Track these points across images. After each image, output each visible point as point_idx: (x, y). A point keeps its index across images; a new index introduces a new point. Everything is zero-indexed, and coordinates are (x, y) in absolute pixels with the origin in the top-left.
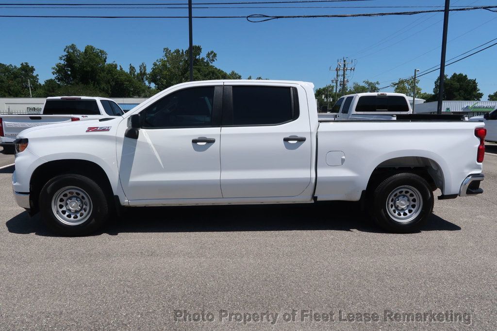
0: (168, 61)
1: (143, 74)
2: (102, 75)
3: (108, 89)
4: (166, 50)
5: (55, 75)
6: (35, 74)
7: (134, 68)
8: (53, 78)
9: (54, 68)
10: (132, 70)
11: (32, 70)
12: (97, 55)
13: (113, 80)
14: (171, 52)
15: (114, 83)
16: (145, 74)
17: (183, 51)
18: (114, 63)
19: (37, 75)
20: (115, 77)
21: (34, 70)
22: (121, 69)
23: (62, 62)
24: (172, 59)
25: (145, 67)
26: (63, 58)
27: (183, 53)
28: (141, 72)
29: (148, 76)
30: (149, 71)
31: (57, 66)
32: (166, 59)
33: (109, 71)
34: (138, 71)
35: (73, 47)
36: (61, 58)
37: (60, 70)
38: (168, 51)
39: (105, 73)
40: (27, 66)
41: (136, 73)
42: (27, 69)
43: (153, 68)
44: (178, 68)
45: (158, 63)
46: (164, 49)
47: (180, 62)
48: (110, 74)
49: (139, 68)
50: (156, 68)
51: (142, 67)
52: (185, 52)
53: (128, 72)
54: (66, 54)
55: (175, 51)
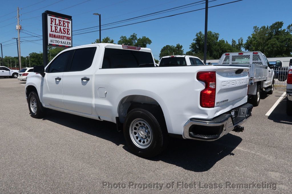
0: (256, 35)
1: (240, 45)
2: (214, 47)
3: (217, 54)
4: (255, 27)
5: (191, 49)
6: (182, 49)
7: (235, 41)
9: (190, 46)
10: (234, 43)
11: (181, 47)
12: (213, 36)
13: (221, 50)
14: (259, 28)
16: (242, 44)
17: (268, 26)
18: (223, 40)
19: (183, 50)
20: (222, 47)
22: (227, 42)
23: (195, 42)
24: (259, 33)
25: (242, 40)
26: (195, 40)
27: (268, 28)
28: (239, 43)
29: (244, 45)
30: (244, 42)
31: (192, 44)
32: (255, 33)
33: (219, 44)
34: (237, 43)
35: (200, 33)
37: (193, 46)
38: (257, 28)
39: (216, 46)
40: (179, 45)
41: (236, 44)
42: (179, 47)
43: (247, 40)
44: (263, 39)
45: (251, 37)
46: (254, 27)
47: (265, 35)
48: (219, 46)
49: (238, 41)
50: (249, 40)
51: (240, 40)
52: (270, 27)
53: (231, 44)
54: (197, 37)
55: (262, 28)
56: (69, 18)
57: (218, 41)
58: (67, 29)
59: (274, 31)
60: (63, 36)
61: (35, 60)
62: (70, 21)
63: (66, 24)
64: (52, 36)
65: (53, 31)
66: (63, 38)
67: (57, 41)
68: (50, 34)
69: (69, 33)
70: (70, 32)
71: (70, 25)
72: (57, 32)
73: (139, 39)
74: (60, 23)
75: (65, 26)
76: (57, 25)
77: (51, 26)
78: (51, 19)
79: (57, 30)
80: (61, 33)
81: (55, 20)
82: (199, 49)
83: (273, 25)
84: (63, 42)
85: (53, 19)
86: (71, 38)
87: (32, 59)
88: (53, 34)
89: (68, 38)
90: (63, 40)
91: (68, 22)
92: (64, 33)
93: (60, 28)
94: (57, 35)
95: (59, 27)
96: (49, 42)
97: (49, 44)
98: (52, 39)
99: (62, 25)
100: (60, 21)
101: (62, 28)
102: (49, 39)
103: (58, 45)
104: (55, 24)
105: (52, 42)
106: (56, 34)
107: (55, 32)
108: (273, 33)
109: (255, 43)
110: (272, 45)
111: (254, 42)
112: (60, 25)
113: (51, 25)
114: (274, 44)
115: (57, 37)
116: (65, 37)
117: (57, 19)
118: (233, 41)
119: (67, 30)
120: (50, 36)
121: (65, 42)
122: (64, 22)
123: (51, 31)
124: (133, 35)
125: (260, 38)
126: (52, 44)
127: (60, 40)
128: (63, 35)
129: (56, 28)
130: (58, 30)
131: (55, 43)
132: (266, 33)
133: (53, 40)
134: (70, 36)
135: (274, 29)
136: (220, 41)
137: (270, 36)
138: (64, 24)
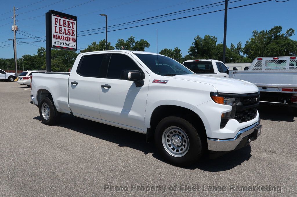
0: (255, 39)
1: (239, 49)
2: (213, 51)
3: (216, 58)
4: (255, 32)
5: (189, 53)
6: (180, 53)
7: (233, 45)
8: (189, 54)
9: (189, 49)
10: (232, 47)
11: (180, 50)
12: (212, 40)
13: (219, 54)
14: (258, 33)
15: (220, 55)
16: (240, 48)
17: (267, 31)
18: (221, 44)
19: (182, 53)
20: (221, 51)
21: (180, 51)
23: (193, 45)
24: (259, 37)
25: (240, 45)
26: (194, 43)
27: (267, 32)
28: (238, 47)
29: (242, 50)
30: (243, 46)
32: (254, 38)
33: (217, 48)
34: (236, 47)
35: (198, 37)
36: (192, 44)
37: (192, 50)
38: (256, 32)
39: (215, 50)
40: (177, 49)
41: (234, 48)
42: (177, 51)
43: (246, 44)
44: (262, 43)
45: (249, 41)
46: (253, 31)
47: (264, 39)
48: (218, 50)
49: (237, 45)
50: (248, 44)
51: (239, 44)
52: (269, 32)
53: (230, 48)
54: (195, 41)
55: (261, 32)
56: (74, 18)
57: (217, 45)
58: (72, 30)
59: (273, 36)
60: (68, 38)
61: (28, 62)
62: (75, 22)
63: (71, 25)
64: (56, 37)
65: (57, 32)
66: (68, 39)
67: (61, 43)
68: (54, 35)
69: (73, 35)
70: (75, 33)
71: (75, 26)
72: (62, 33)
73: (136, 42)
74: (64, 23)
75: (70, 27)
76: (62, 26)
77: (56, 27)
78: (56, 19)
79: (61, 30)
80: (66, 34)
81: (60, 20)
82: (198, 52)
83: (271, 29)
84: (67, 44)
85: (58, 19)
86: (76, 40)
87: (25, 62)
88: (57, 36)
89: (73, 40)
90: (67, 42)
91: (73, 23)
92: (69, 34)
93: (65, 29)
94: (61, 37)
95: (63, 28)
96: (53, 44)
97: (52, 46)
98: (56, 40)
99: (67, 26)
100: (65, 22)
101: (67, 29)
102: (54, 40)
103: (62, 47)
104: (60, 25)
105: (56, 43)
106: (60, 35)
107: (60, 33)
108: (272, 38)
109: (254, 48)
110: (272, 49)
111: (252, 47)
112: (65, 25)
113: (56, 25)
114: (274, 49)
115: (61, 38)
116: (70, 38)
117: (62, 19)
118: (231, 45)
119: (72, 32)
120: (54, 37)
121: (70, 44)
122: (69, 23)
123: (56, 32)
124: (131, 38)
125: (260, 42)
126: (56, 46)
127: (65, 42)
128: (67, 36)
129: (61, 29)
130: (63, 30)
131: (59, 45)
132: (265, 38)
133: (57, 42)
134: (75, 37)
135: (272, 33)
136: (218, 45)
137: (269, 41)
138: (68, 24)
